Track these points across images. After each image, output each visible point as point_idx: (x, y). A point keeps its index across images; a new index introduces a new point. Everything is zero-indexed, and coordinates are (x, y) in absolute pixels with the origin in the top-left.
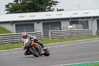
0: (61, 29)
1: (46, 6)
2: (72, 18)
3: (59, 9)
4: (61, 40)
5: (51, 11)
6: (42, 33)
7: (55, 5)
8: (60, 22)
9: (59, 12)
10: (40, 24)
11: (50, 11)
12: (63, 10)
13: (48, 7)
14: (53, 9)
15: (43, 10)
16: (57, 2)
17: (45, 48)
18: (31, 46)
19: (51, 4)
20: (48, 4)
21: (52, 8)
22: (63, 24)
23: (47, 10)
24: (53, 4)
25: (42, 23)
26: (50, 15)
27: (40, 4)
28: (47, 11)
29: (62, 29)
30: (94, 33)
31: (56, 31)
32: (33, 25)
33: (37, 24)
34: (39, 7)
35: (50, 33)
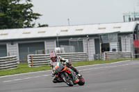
0: (44, 53)
1: (24, 21)
2: (60, 37)
3: (41, 25)
4: (44, 68)
5: (31, 27)
6: (18, 58)
7: (36, 18)
8: (43, 43)
9: (42, 28)
10: (14, 45)
11: (28, 27)
12: (47, 26)
13: (26, 21)
14: (33, 25)
15: (19, 26)
16: (39, 15)
17: (79, 75)
18: (64, 72)
19: (30, 17)
20: (25, 18)
21: (31, 23)
22: (47, 45)
23: (24, 25)
24: (33, 18)
25: (17, 44)
26: (29, 33)
27: (14, 18)
28: (25, 27)
29: (46, 52)
30: (91, 58)
31: (37, 55)
32: (5, 46)
33: (10, 45)
34: (14, 22)
35: (29, 57)
